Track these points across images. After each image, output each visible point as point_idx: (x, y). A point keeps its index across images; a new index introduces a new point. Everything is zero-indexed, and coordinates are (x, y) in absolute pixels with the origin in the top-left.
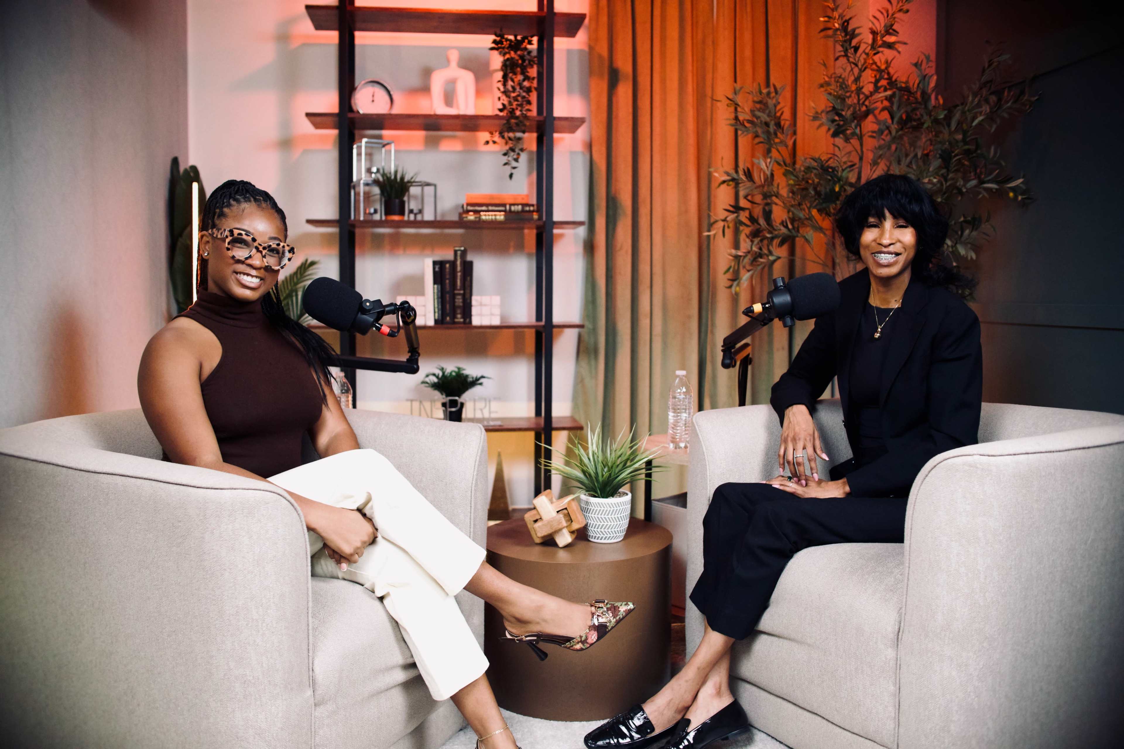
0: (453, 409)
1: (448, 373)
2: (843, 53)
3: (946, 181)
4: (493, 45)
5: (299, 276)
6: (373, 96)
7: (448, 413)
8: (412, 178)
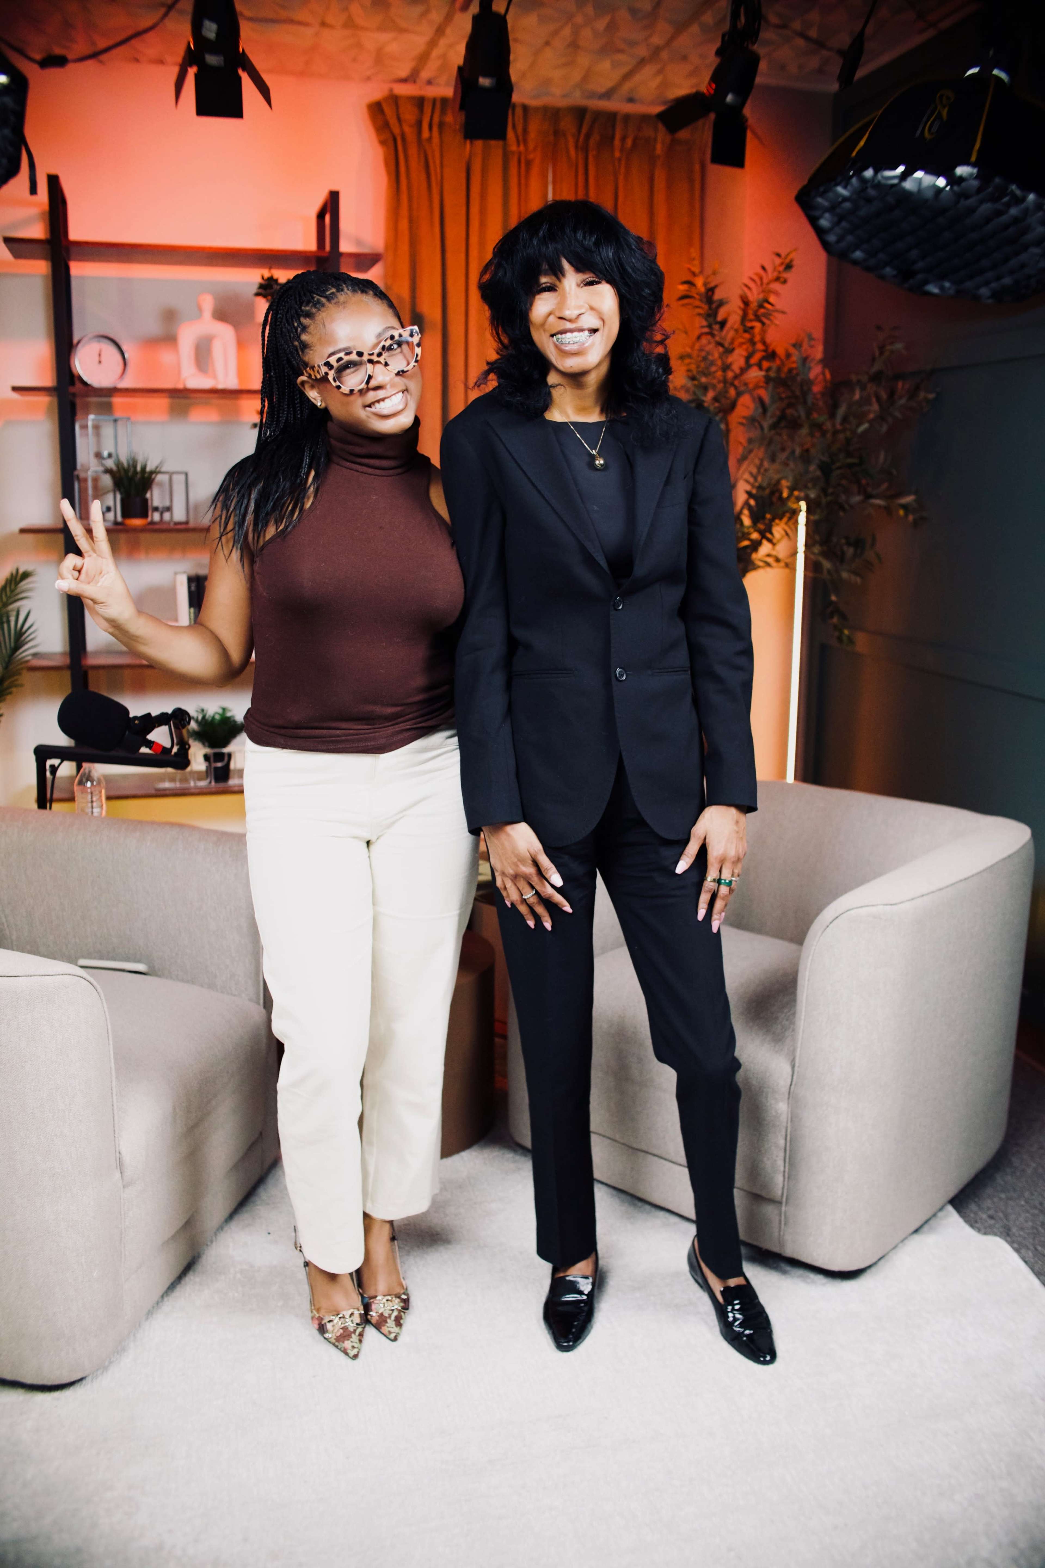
0: (219, 765)
1: (210, 716)
2: (706, 330)
3: (826, 495)
4: (260, 291)
5: (8, 593)
6: (100, 355)
7: (212, 770)
8: (157, 467)
